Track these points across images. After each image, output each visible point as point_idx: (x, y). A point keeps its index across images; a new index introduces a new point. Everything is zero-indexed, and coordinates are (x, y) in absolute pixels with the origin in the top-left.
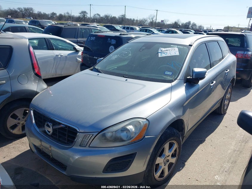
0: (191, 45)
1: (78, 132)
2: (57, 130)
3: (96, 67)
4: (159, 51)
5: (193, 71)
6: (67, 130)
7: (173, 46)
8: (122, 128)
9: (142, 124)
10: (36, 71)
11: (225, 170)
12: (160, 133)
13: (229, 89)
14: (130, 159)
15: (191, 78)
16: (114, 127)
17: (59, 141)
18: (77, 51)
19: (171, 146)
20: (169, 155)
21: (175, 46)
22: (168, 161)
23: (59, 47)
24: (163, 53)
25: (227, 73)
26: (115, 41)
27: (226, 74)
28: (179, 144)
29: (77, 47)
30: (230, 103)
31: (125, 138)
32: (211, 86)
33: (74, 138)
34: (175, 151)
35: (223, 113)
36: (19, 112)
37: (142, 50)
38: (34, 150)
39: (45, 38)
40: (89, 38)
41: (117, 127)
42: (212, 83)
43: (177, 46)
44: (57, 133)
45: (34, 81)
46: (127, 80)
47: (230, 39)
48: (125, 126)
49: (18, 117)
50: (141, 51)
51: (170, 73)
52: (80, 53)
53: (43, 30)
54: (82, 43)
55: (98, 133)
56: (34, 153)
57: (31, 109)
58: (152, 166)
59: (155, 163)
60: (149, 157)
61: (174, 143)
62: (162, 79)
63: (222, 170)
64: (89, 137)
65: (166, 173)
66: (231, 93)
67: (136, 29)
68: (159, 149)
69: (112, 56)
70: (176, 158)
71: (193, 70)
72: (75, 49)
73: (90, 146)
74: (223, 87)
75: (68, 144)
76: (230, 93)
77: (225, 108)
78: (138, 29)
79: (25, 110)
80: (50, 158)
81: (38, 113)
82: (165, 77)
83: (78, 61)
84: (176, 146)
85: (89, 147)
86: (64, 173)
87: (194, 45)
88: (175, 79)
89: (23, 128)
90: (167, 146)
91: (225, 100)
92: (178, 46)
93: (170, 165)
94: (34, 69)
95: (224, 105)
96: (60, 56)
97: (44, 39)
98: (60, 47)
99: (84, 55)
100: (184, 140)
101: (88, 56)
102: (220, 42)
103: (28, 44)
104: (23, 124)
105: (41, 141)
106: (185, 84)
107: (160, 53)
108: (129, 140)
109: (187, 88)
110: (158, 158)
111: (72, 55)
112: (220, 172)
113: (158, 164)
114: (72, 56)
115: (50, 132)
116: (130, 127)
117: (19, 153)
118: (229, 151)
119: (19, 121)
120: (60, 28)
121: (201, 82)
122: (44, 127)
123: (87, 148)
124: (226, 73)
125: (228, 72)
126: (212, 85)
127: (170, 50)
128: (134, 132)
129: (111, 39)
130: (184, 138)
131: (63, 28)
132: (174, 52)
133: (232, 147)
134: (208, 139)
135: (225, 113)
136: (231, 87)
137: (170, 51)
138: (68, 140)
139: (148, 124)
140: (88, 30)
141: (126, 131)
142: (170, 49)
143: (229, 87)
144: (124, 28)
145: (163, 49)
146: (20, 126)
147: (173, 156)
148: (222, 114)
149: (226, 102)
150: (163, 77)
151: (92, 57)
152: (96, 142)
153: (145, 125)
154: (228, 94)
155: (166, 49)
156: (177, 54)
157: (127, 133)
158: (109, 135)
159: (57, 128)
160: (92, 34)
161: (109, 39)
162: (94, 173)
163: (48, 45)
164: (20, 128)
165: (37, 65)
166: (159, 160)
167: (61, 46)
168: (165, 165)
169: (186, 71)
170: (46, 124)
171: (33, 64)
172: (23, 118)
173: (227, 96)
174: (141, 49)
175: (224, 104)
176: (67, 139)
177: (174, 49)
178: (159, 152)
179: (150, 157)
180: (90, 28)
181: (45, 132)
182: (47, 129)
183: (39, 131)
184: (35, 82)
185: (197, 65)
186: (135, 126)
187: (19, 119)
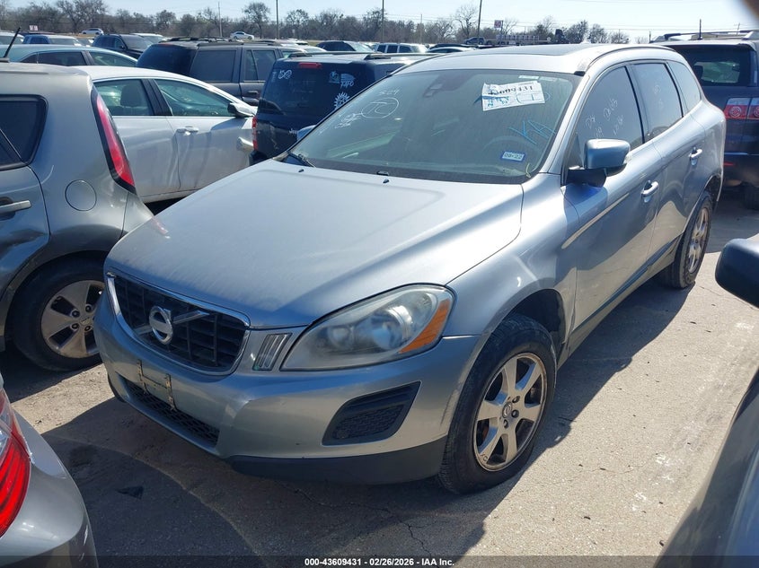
0: (580, 74)
1: (248, 328)
2: (185, 328)
3: (296, 152)
4: (485, 93)
5: (588, 150)
6: (215, 326)
7: (525, 77)
8: (376, 313)
9: (434, 302)
10: (120, 173)
11: (688, 440)
12: (488, 326)
13: (704, 212)
14: (401, 403)
15: (582, 168)
16: (350, 312)
17: (194, 360)
18: (240, 118)
19: (523, 369)
20: (518, 398)
21: (533, 77)
22: (514, 414)
23: (184, 108)
24: (497, 98)
25: (695, 158)
26: (353, 78)
27: (693, 164)
28: (548, 365)
29: (240, 105)
30: (706, 255)
31: (383, 344)
32: (645, 196)
33: (236, 349)
34: (537, 385)
35: (682, 284)
36: (75, 293)
37: (434, 93)
38: (124, 393)
39: (140, 80)
40: (275, 73)
41: (361, 311)
42: (649, 186)
43: (537, 78)
44: (187, 338)
45: (116, 198)
46: (386, 181)
47: (707, 65)
48: (381, 308)
49: (72, 307)
50: (428, 97)
51: (519, 157)
52: (249, 124)
53: (136, 60)
54: (254, 95)
55: (305, 328)
56: (123, 401)
57: (109, 273)
58: (467, 427)
59: (476, 419)
60: (456, 396)
61: (531, 362)
62: (494, 173)
63: (679, 439)
64: (278, 342)
65: (512, 451)
66: (708, 224)
67: (415, 50)
68: (487, 376)
69: (343, 117)
70: (539, 406)
71: (586, 146)
72: (232, 110)
73: (285, 366)
74: (681, 207)
75: (219, 365)
76: (704, 222)
77: (691, 270)
78: (422, 48)
79: (91, 286)
80: (169, 412)
81: (129, 283)
82: (501, 168)
83: (243, 147)
84: (537, 372)
85: (281, 369)
86: (214, 451)
87: (592, 74)
88: (533, 174)
89: (90, 340)
90: (509, 369)
91: (689, 243)
92: (542, 78)
93: (523, 427)
94: (112, 166)
95: (688, 260)
96: (188, 133)
97: (138, 82)
98: (189, 107)
99: (261, 126)
100: (564, 358)
101: (272, 128)
102: (671, 66)
103: (90, 89)
104: (89, 327)
105: (141, 363)
106: (564, 188)
107: (487, 98)
108: (395, 347)
109: (571, 199)
110: (485, 405)
111: (224, 127)
112: (671, 444)
113: (487, 421)
114: (223, 131)
115: (164, 335)
116: (400, 312)
117: (82, 410)
118: (701, 389)
119: (76, 320)
120: (187, 53)
121: (612, 182)
122: (148, 323)
123: (275, 374)
124: (691, 159)
125: (698, 156)
126: (646, 192)
127: (517, 88)
128: (411, 325)
129: (339, 73)
130: (563, 352)
131: (194, 51)
132: (529, 94)
133: (711, 379)
134: (639, 358)
135: (690, 285)
136: (707, 204)
137: (518, 92)
138: (220, 356)
139: (451, 300)
140: (270, 56)
141: (388, 323)
142: (517, 85)
143: (701, 204)
144: (381, 49)
145: (497, 88)
146: (80, 335)
147: (531, 400)
148: (681, 288)
149: (694, 251)
150: (497, 170)
151: (283, 131)
152: (301, 356)
153: (443, 306)
154: (698, 227)
155: (504, 87)
156: (540, 98)
157: (389, 327)
158: (337, 335)
159: (184, 323)
160: (282, 61)
161: (334, 74)
162: (298, 446)
163: (151, 101)
164: (80, 341)
165: (120, 155)
166: (487, 410)
167: (190, 104)
168: (506, 427)
169: (568, 149)
170: (153, 313)
171: (108, 153)
172: (89, 310)
173: (696, 231)
174: (428, 90)
175: (687, 257)
176: (215, 352)
177: (528, 86)
178: (484, 384)
179: (461, 399)
180: (278, 50)
181: (151, 338)
182: (155, 326)
183: (135, 337)
184: (117, 203)
185: (600, 131)
186: (415, 310)
187: (77, 314)
